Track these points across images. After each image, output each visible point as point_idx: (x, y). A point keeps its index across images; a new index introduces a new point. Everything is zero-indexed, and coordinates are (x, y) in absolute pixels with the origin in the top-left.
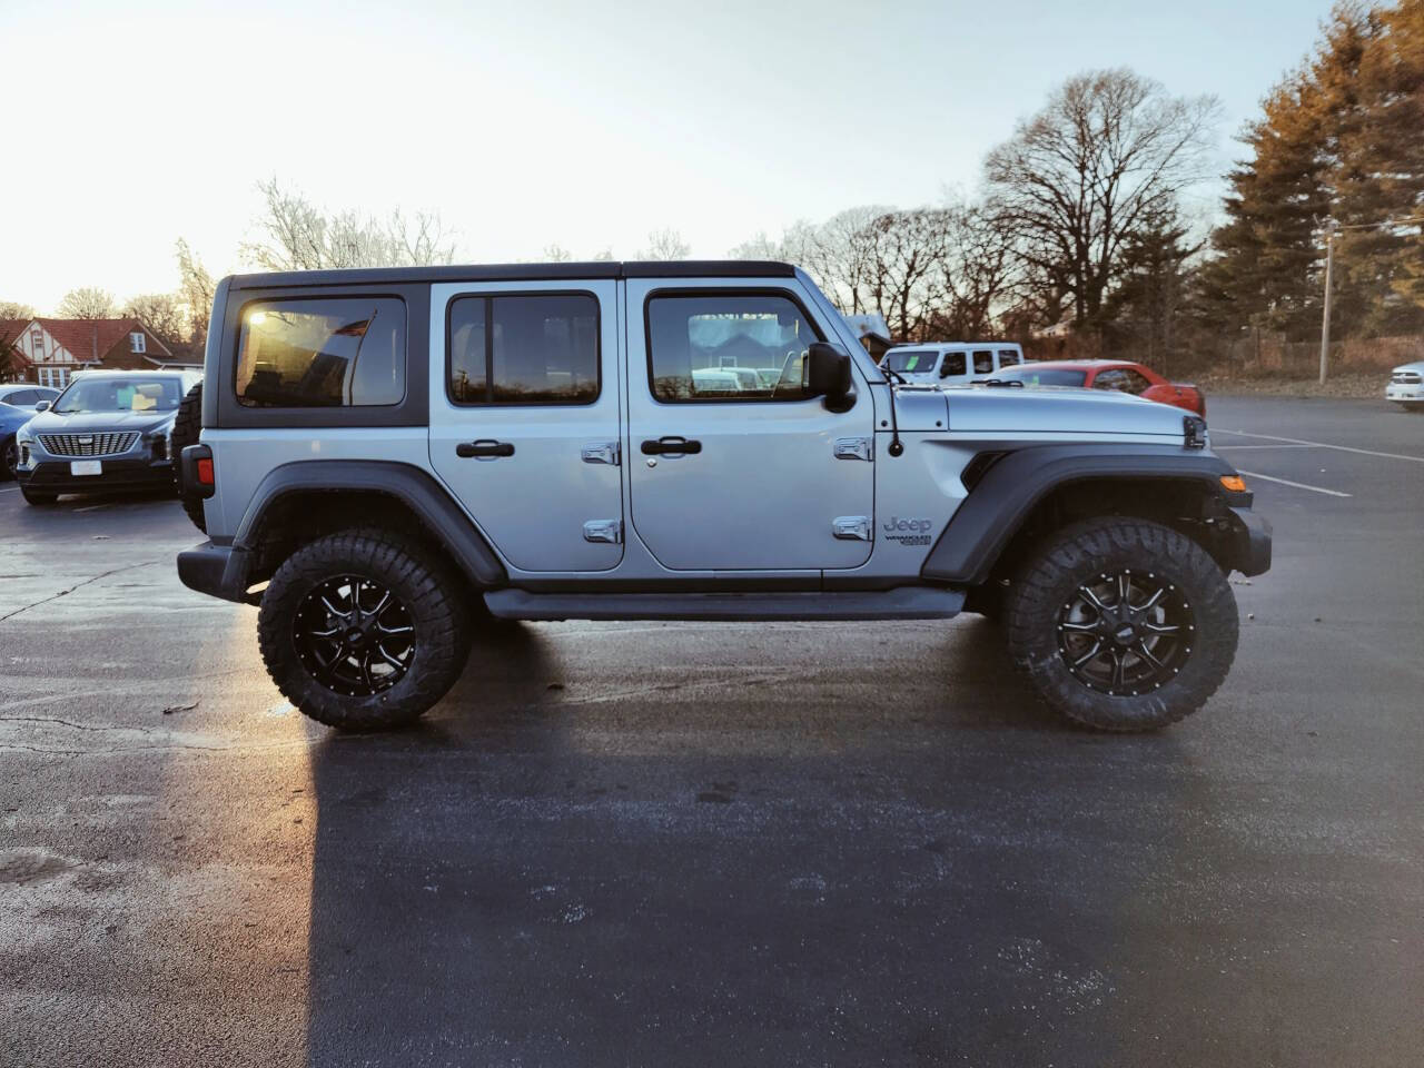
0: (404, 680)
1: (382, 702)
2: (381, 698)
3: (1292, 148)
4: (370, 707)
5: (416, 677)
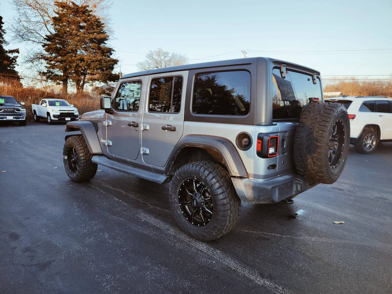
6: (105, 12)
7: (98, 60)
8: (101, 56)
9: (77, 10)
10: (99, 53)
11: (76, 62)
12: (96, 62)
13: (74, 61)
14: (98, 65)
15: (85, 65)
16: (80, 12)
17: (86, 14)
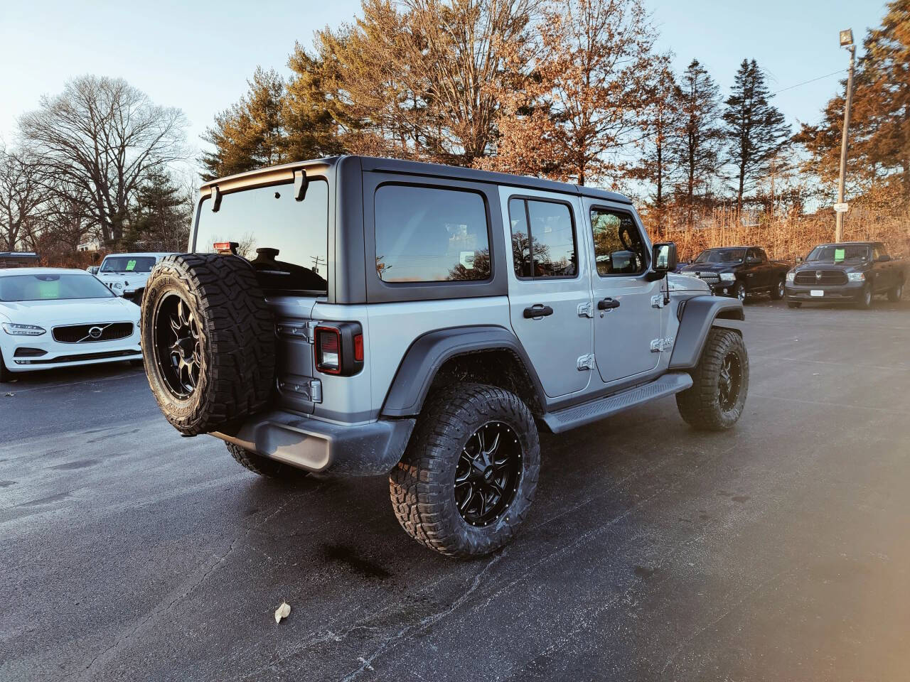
0: (516, 499)
1: (507, 522)
2: (505, 520)
3: (243, 150)
4: (501, 529)
5: (525, 493)
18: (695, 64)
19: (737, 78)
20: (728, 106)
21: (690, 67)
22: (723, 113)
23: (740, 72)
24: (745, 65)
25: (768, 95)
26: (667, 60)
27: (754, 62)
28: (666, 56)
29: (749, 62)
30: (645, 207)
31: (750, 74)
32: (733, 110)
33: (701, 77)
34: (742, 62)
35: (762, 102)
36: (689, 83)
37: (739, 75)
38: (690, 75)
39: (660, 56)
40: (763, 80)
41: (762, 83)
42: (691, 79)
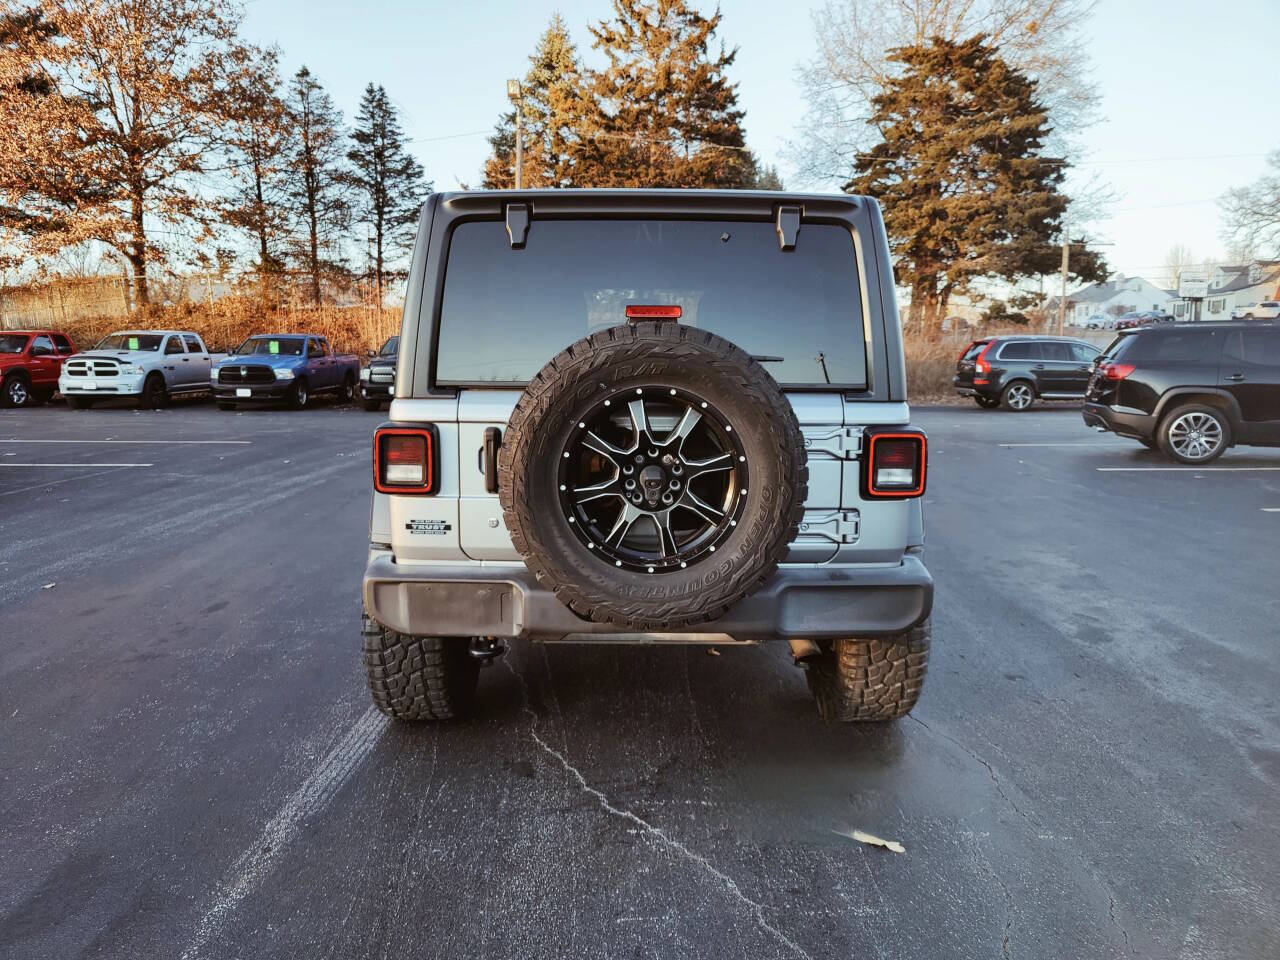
6: (1069, 37)
7: (993, 208)
8: (1009, 190)
9: (947, 58)
10: (1005, 183)
11: (920, 224)
12: (985, 213)
13: (913, 221)
14: (990, 223)
15: (947, 229)
16: (957, 61)
17: (977, 62)
18: (305, 73)
19: (363, 106)
20: (355, 142)
21: (298, 75)
22: (348, 150)
23: (366, 99)
24: (371, 91)
25: (404, 137)
26: (273, 57)
27: (381, 89)
28: (272, 52)
29: (376, 88)
30: (253, 269)
31: (377, 103)
32: (362, 149)
33: (315, 93)
34: (367, 86)
35: (396, 146)
36: (299, 97)
37: (365, 103)
38: (299, 87)
39: (263, 49)
40: (397, 117)
41: (394, 120)
42: (301, 93)
